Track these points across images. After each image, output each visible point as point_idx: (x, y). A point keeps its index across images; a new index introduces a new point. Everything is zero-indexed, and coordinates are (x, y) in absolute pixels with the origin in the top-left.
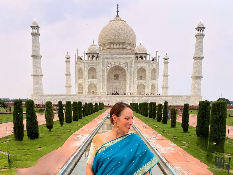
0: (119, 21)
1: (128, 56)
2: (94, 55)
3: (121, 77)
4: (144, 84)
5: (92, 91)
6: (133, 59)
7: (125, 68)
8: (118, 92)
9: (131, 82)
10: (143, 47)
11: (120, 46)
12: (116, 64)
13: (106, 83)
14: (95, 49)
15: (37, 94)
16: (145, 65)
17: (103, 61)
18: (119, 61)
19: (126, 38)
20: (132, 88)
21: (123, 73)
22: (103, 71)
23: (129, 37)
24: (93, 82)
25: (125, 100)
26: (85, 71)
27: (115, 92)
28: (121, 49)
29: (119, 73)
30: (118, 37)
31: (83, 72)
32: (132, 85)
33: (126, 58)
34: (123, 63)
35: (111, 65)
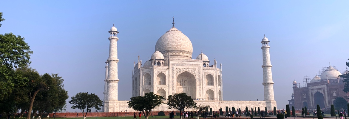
1: (196, 63)
2: (160, 61)
4: (212, 89)
6: (201, 66)
7: (194, 74)
9: (200, 87)
11: (181, 54)
12: (185, 71)
13: (175, 88)
14: (161, 55)
16: (212, 72)
17: (172, 68)
18: (188, 67)
19: (187, 47)
20: (202, 94)
21: (189, 79)
22: (173, 77)
24: (162, 88)
26: (154, 77)
28: (183, 57)
29: (184, 79)
30: (180, 46)
31: (152, 78)
32: (202, 90)
33: (194, 65)
34: (191, 70)
35: (180, 71)
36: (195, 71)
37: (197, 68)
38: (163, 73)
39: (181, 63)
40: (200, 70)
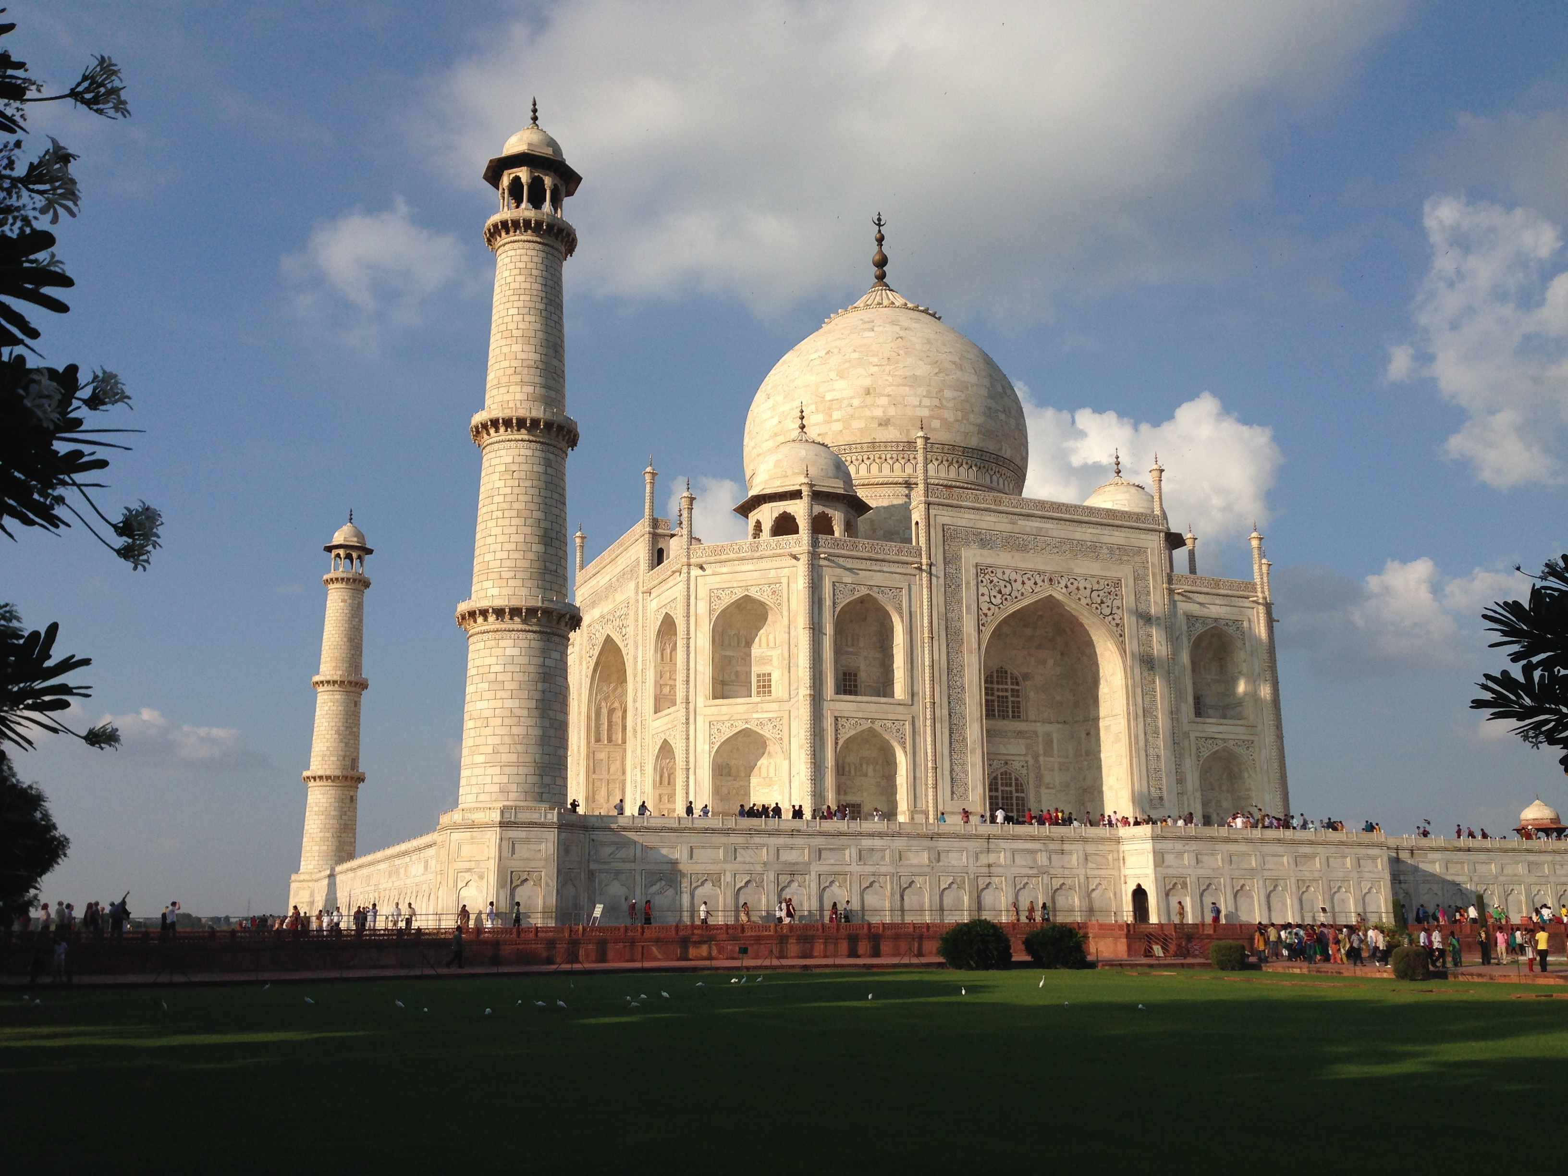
3: (1032, 695)
6: (1153, 559)
7: (1110, 628)
12: (1044, 590)
16: (1234, 613)
17: (948, 561)
18: (1062, 566)
22: (954, 635)
24: (877, 726)
29: (1016, 661)
32: (1168, 759)
33: (1106, 551)
34: (1089, 586)
35: (1007, 591)
36: (1117, 603)
38: (880, 597)
39: (1016, 529)
40: (1149, 592)
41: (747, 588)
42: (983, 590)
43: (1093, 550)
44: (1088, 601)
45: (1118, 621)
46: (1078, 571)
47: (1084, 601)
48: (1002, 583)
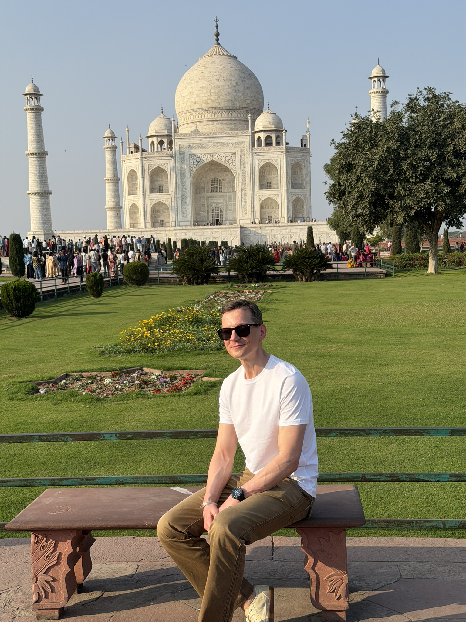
0: (220, 58)
2: (163, 139)
3: (225, 185)
5: (162, 219)
7: (231, 167)
8: (222, 217)
10: (273, 115)
11: (222, 115)
12: (210, 159)
13: (189, 200)
14: (166, 126)
15: (39, 233)
16: (275, 157)
18: (216, 151)
19: (237, 97)
20: (249, 209)
21: (230, 175)
22: (183, 175)
23: (243, 94)
24: (161, 201)
25: (225, 235)
26: (143, 177)
27: (213, 218)
29: (220, 176)
31: (140, 179)
32: (249, 202)
33: (231, 144)
34: (225, 155)
35: (199, 160)
36: (235, 159)
37: (237, 150)
38: (161, 167)
39: (202, 142)
40: (245, 155)
41: (132, 167)
42: (191, 161)
43: (227, 145)
44: (225, 160)
45: (234, 164)
46: (221, 152)
47: (223, 160)
48: (197, 158)
